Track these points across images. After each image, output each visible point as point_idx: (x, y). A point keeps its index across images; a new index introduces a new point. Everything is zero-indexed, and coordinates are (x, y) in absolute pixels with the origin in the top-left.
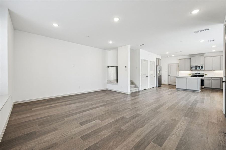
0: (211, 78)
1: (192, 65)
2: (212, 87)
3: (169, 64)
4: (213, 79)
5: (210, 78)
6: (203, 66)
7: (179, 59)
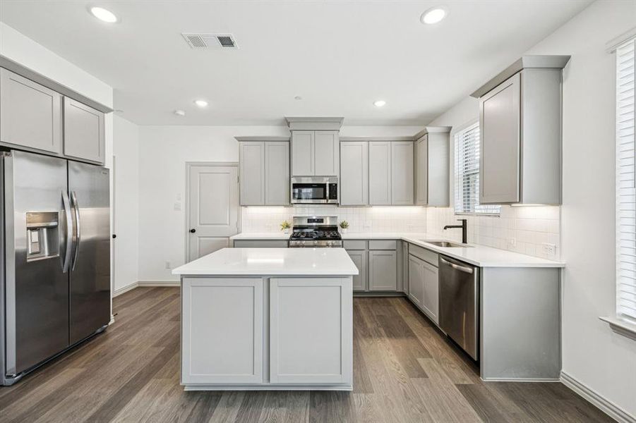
0: (368, 240)
1: (294, 174)
2: (373, 288)
3: (191, 165)
4: (372, 245)
5: (363, 245)
6: (336, 185)
7: (240, 139)
